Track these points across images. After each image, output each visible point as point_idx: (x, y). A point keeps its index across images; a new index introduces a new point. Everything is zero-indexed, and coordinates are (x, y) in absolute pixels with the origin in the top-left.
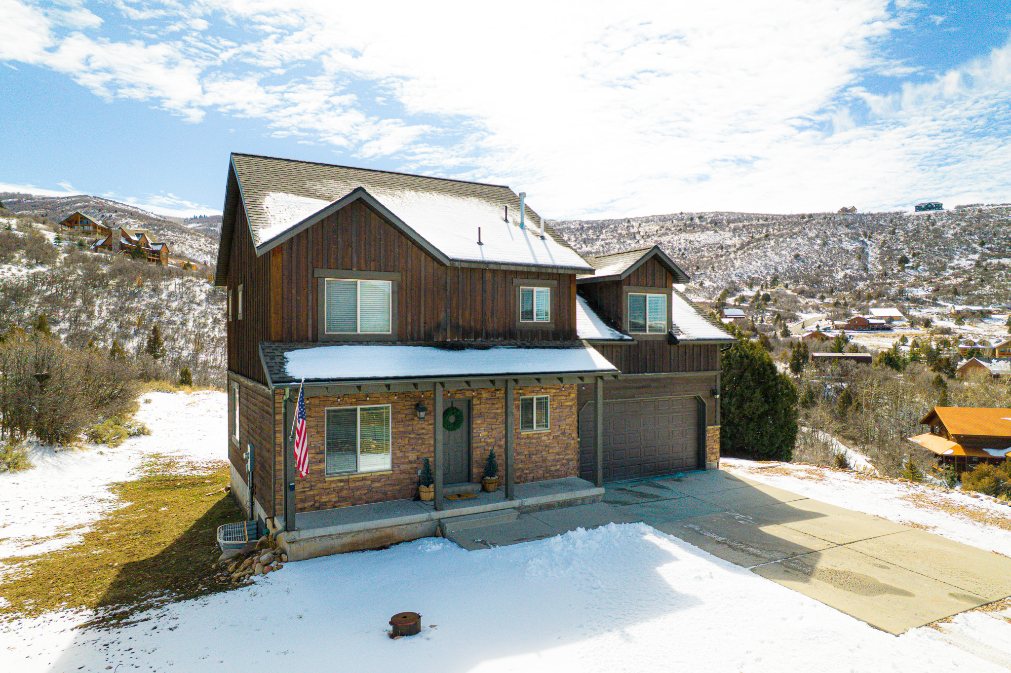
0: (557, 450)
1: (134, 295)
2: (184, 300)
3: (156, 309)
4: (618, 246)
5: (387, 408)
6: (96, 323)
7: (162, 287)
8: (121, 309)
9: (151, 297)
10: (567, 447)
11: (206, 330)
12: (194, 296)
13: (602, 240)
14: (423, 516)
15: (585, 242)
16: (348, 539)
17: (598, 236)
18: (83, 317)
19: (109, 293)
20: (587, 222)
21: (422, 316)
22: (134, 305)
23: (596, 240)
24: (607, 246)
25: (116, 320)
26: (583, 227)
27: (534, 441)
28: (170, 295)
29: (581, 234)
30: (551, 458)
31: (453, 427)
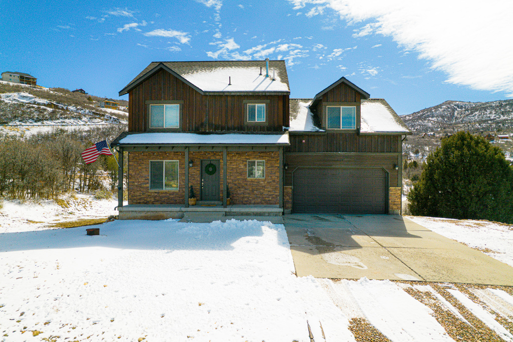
0: (270, 189)
5: (177, 162)
10: (276, 188)
14: (178, 209)
15: (503, 114)
16: (143, 214)
20: (505, 101)
21: (194, 120)
26: (502, 104)
27: (256, 183)
29: (500, 109)
30: (266, 193)
31: (211, 173)
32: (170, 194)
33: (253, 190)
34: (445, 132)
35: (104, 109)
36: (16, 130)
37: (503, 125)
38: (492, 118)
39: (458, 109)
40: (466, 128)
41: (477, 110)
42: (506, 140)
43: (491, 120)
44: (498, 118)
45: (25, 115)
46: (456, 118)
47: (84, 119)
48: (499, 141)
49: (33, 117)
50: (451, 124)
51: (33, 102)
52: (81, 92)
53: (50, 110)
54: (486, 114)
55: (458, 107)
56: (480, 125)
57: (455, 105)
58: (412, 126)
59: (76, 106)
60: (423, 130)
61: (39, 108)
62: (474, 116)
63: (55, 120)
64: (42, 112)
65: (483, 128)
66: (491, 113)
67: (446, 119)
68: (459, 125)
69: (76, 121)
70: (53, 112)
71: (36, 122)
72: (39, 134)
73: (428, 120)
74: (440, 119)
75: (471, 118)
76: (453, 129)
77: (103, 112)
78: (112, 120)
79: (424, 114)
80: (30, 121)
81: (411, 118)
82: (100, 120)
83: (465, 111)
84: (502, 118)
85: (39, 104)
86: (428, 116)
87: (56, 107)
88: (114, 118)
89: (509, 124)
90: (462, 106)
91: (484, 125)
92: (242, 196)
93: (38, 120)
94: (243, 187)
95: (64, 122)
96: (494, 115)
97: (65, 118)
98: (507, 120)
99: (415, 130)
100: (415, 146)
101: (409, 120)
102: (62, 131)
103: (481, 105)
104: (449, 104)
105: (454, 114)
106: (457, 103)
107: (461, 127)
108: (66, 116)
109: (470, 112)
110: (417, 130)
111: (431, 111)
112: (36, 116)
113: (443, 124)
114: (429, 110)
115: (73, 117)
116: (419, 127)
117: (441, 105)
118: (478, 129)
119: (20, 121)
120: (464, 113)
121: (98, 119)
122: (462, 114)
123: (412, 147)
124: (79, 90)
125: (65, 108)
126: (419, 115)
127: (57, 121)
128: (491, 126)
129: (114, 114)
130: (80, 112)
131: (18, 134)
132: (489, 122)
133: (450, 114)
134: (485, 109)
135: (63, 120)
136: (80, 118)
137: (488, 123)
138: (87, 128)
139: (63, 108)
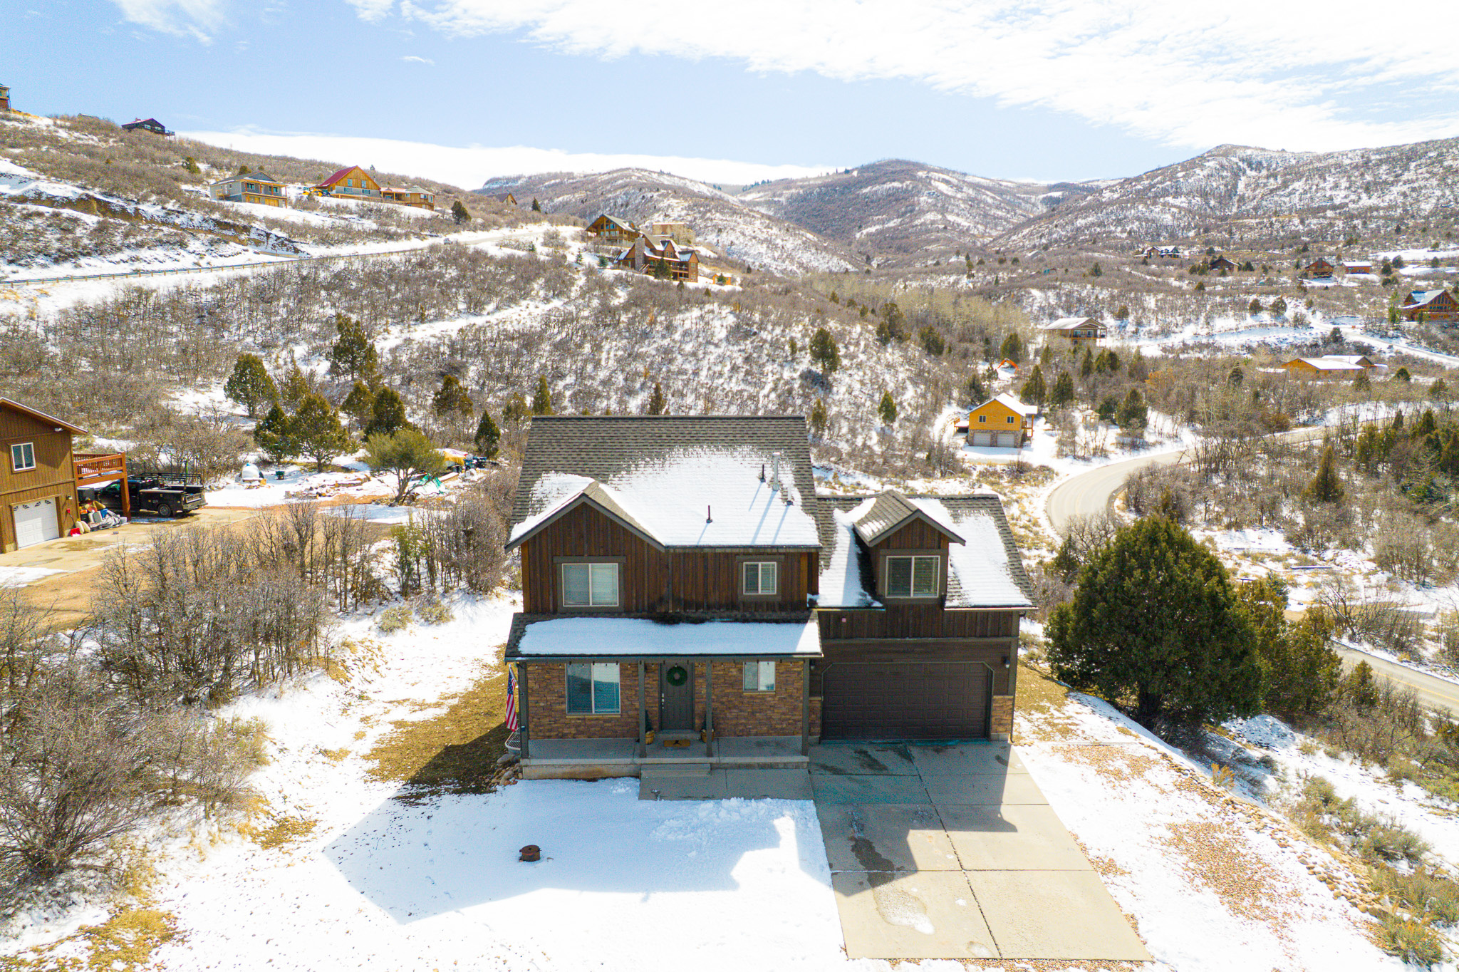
0: (784, 710)
1: (645, 335)
2: (700, 339)
3: (667, 353)
4: (1438, 193)
6: (602, 375)
7: (675, 323)
8: (630, 355)
9: (664, 337)
10: (795, 709)
11: (721, 381)
12: (712, 335)
13: (1405, 183)
14: (628, 761)
15: (1367, 190)
16: (567, 770)
17: (1397, 176)
18: (590, 367)
19: (620, 333)
20: (1378, 151)
21: (646, 591)
22: (643, 350)
23: (1392, 184)
24: (1414, 195)
25: (623, 371)
26: (1369, 161)
27: (758, 701)
28: (686, 333)
29: (1362, 175)
30: (776, 716)
31: (677, 683)
32: (605, 721)
33: (753, 713)
34: (1207, 243)
35: (244, 207)
36: (12, 297)
37: (1364, 223)
38: (1337, 201)
39: (1248, 172)
40: (1265, 231)
41: (1299, 176)
42: (1362, 276)
43: (1334, 208)
44: (1354, 202)
45: (21, 243)
46: (1242, 199)
47: (194, 245)
48: (1343, 278)
49: (46, 247)
50: (1224, 218)
51: (32, 194)
52: (152, 130)
53: (91, 220)
54: (1324, 189)
55: (1250, 165)
56: (1302, 222)
57: (1242, 160)
58: (1119, 222)
59: (162, 203)
60: (1147, 234)
61: (56, 215)
62: (1290, 194)
63: (111, 252)
64: (70, 231)
65: (1310, 233)
66: (1336, 186)
67: (1212, 203)
68: (1247, 221)
69: (171, 253)
70: (102, 229)
71: (56, 261)
72: (80, 308)
73: (1164, 205)
74: (1198, 200)
75: (1283, 199)
76: (1231, 233)
77: (243, 217)
78: (272, 241)
79: (1153, 186)
80: (40, 259)
81: (1116, 196)
82: (239, 248)
83: (1268, 177)
84: (1366, 201)
85: (51, 201)
86: (1165, 193)
87: (104, 208)
88: (278, 238)
89: (1381, 222)
90: (1260, 163)
91: (1314, 223)
92: (734, 722)
93: (61, 257)
94: (735, 707)
95: (137, 259)
96: (1343, 193)
97: (140, 245)
98: (1377, 209)
99: (1125, 235)
100: (1121, 294)
101: (1111, 203)
102: (143, 294)
103: (1311, 163)
104: (1226, 155)
105: (1235, 186)
106: (1249, 152)
107: (1251, 228)
108: (139, 238)
109: (1279, 181)
110: (1130, 233)
111: (1173, 177)
112: (57, 245)
113: (1204, 217)
114: (1168, 172)
115: (160, 242)
116: (1135, 226)
117: (1202, 158)
118: (1295, 236)
119: (11, 262)
120: (1265, 185)
121: (232, 244)
122: (1258, 186)
123: (1112, 297)
124: (148, 122)
125: (130, 208)
126: (1139, 187)
127: (118, 256)
128: (1332, 225)
129: (273, 223)
130: (178, 221)
131: (22, 311)
132: (1330, 213)
133: (1226, 185)
134: (1322, 173)
135: (133, 253)
136: (183, 245)
137: (1325, 217)
138: (208, 280)
139: (124, 209)
